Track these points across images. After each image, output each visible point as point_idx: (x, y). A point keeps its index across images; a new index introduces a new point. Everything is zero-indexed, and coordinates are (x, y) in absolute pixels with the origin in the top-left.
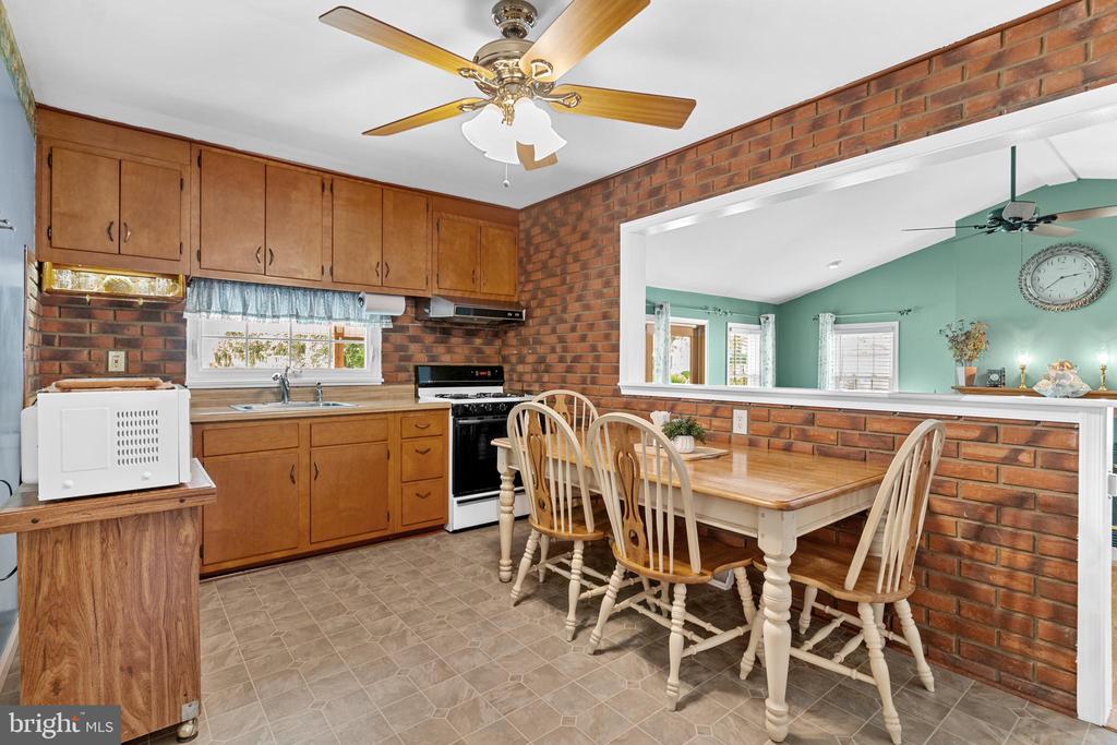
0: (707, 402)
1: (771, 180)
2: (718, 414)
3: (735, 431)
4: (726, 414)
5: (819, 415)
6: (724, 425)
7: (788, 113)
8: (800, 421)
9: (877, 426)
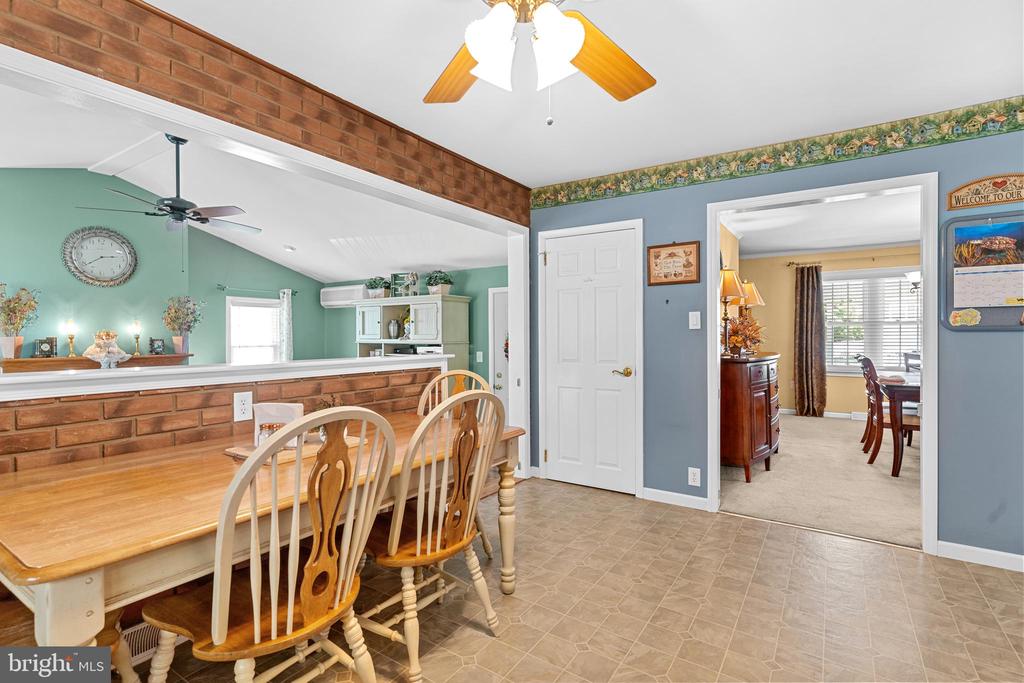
0: (193, 389)
1: (281, 140)
2: (212, 403)
3: (237, 419)
4: (224, 400)
5: (325, 384)
6: (223, 415)
7: (300, 84)
8: (310, 391)
9: (366, 385)
